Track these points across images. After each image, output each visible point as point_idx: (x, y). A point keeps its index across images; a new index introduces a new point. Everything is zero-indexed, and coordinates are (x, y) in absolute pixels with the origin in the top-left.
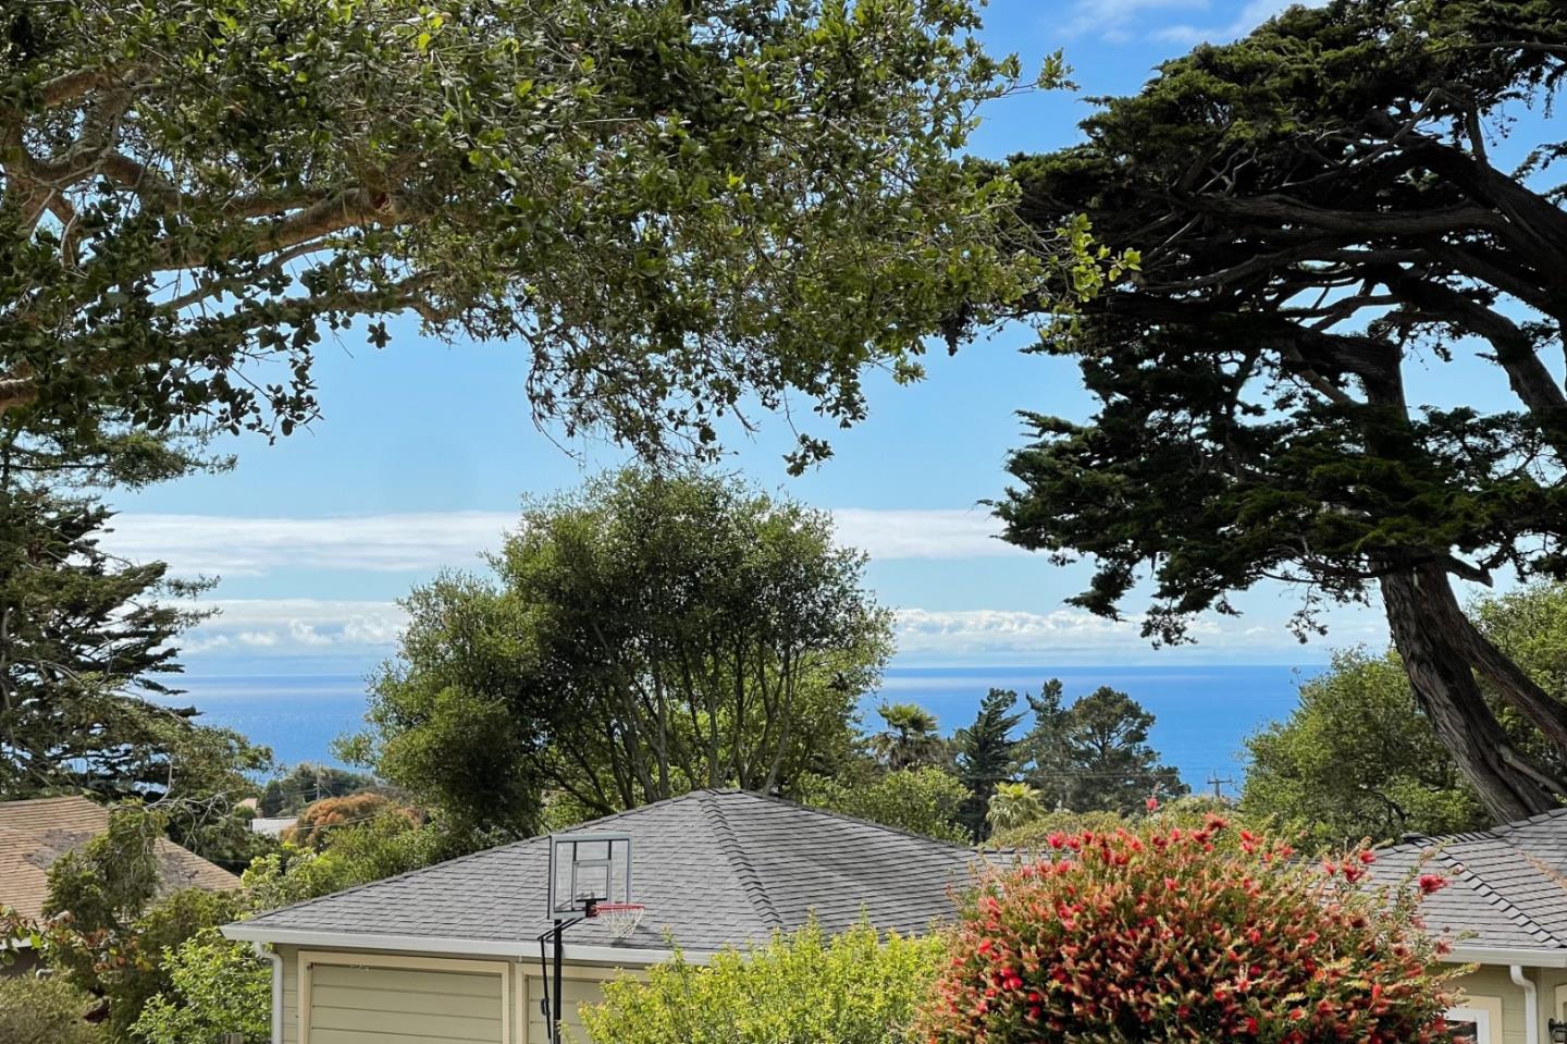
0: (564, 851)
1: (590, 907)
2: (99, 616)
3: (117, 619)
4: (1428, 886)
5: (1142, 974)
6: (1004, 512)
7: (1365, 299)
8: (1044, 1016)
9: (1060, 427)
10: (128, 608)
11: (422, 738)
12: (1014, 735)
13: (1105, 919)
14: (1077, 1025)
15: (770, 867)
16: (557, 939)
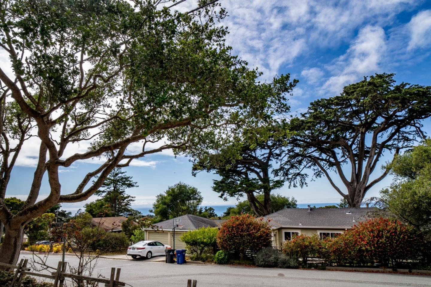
0: (175, 220)
1: (177, 226)
2: (123, 200)
3: (125, 201)
4: (269, 221)
5: (242, 231)
6: (213, 188)
7: (243, 169)
8: (232, 235)
9: (217, 181)
10: (126, 200)
11: (158, 210)
12: (203, 211)
13: (238, 225)
14: (236, 236)
15: (195, 222)
16: (174, 229)
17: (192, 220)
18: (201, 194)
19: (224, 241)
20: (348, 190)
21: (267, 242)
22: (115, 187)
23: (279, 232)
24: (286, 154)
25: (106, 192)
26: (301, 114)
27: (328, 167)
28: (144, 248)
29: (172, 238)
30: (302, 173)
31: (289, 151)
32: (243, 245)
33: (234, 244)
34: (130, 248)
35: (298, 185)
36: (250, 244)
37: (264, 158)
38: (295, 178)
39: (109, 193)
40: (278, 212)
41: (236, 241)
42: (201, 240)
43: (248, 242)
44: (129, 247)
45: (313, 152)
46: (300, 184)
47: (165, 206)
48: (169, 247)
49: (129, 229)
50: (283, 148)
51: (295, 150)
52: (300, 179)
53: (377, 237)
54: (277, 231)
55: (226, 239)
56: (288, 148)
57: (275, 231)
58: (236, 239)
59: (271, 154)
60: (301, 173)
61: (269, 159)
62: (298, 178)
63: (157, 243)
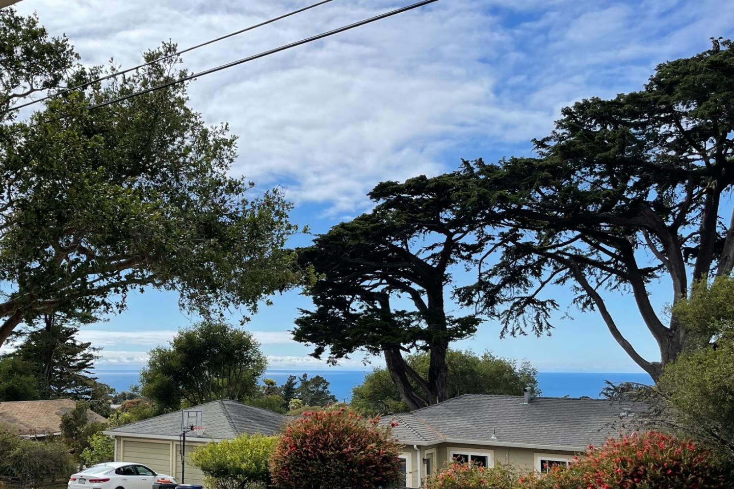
0: (186, 414)
1: (192, 428)
2: (74, 354)
4: (394, 426)
5: (326, 446)
7: (380, 283)
8: (302, 456)
10: (81, 353)
11: (152, 386)
12: (295, 387)
13: (317, 433)
14: (310, 459)
15: (236, 418)
16: (184, 436)
17: (232, 414)
18: (260, 349)
19: (283, 468)
20: (662, 349)
21: (384, 477)
22: (48, 322)
23: (439, 453)
24: (496, 246)
25: (24, 334)
26: (534, 140)
27: (614, 283)
28: (108, 480)
29: (179, 458)
30: (540, 297)
31: (505, 238)
32: (327, 480)
33: (305, 477)
34: (75, 480)
35: (528, 329)
36: (342, 477)
37: (433, 256)
38: (521, 312)
39: (33, 336)
40: (445, 403)
41: (310, 469)
42: (235, 464)
43: (337, 474)
44: (73, 476)
45: (572, 241)
46: (534, 327)
47: (168, 379)
48: (170, 478)
49: (79, 433)
50: (488, 230)
51: (522, 235)
52: (535, 314)
53: (632, 477)
54: (434, 451)
55: (288, 465)
56: (501, 230)
57: (427, 452)
58: (310, 466)
59: (450, 245)
60: (536, 297)
61: (445, 258)
62: (529, 310)
63: (139, 469)
